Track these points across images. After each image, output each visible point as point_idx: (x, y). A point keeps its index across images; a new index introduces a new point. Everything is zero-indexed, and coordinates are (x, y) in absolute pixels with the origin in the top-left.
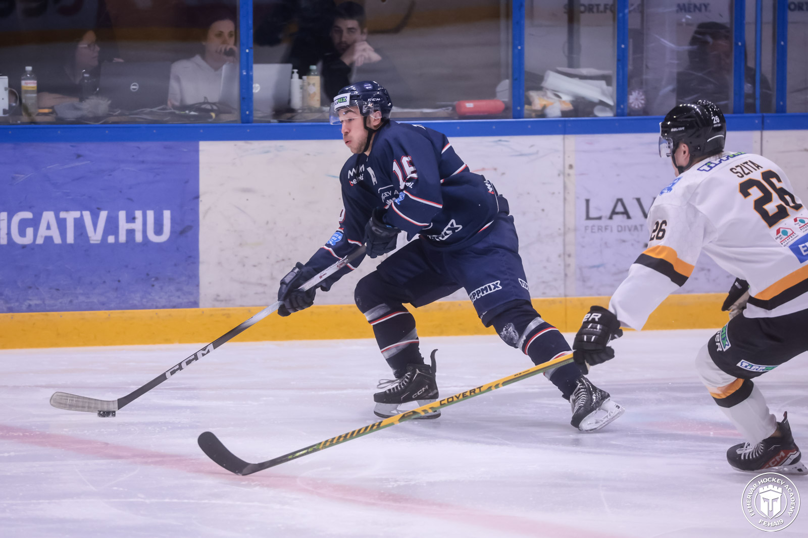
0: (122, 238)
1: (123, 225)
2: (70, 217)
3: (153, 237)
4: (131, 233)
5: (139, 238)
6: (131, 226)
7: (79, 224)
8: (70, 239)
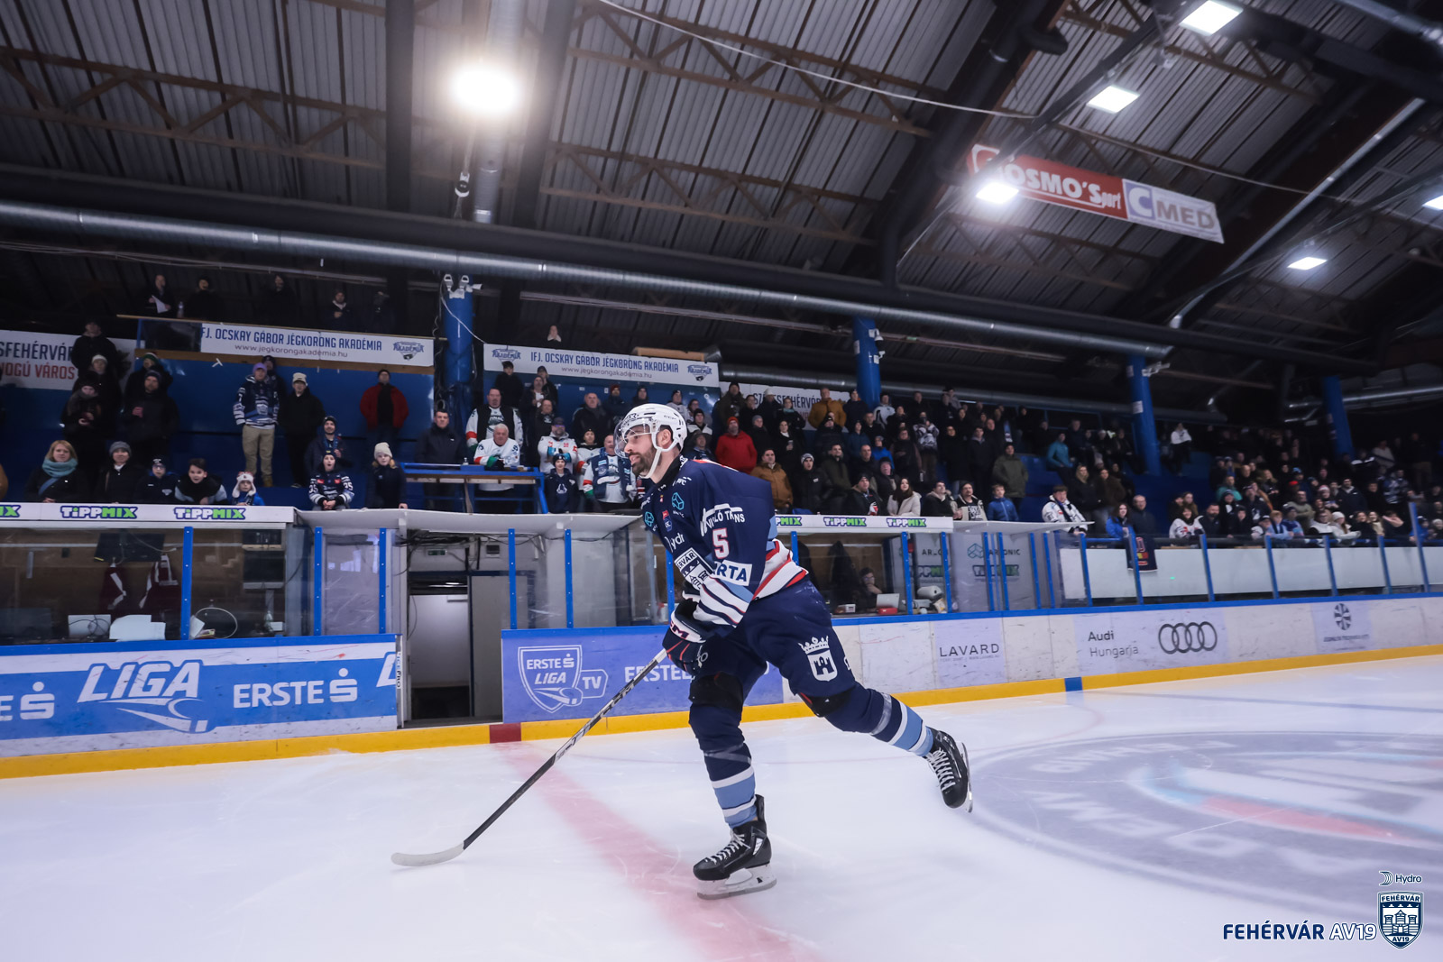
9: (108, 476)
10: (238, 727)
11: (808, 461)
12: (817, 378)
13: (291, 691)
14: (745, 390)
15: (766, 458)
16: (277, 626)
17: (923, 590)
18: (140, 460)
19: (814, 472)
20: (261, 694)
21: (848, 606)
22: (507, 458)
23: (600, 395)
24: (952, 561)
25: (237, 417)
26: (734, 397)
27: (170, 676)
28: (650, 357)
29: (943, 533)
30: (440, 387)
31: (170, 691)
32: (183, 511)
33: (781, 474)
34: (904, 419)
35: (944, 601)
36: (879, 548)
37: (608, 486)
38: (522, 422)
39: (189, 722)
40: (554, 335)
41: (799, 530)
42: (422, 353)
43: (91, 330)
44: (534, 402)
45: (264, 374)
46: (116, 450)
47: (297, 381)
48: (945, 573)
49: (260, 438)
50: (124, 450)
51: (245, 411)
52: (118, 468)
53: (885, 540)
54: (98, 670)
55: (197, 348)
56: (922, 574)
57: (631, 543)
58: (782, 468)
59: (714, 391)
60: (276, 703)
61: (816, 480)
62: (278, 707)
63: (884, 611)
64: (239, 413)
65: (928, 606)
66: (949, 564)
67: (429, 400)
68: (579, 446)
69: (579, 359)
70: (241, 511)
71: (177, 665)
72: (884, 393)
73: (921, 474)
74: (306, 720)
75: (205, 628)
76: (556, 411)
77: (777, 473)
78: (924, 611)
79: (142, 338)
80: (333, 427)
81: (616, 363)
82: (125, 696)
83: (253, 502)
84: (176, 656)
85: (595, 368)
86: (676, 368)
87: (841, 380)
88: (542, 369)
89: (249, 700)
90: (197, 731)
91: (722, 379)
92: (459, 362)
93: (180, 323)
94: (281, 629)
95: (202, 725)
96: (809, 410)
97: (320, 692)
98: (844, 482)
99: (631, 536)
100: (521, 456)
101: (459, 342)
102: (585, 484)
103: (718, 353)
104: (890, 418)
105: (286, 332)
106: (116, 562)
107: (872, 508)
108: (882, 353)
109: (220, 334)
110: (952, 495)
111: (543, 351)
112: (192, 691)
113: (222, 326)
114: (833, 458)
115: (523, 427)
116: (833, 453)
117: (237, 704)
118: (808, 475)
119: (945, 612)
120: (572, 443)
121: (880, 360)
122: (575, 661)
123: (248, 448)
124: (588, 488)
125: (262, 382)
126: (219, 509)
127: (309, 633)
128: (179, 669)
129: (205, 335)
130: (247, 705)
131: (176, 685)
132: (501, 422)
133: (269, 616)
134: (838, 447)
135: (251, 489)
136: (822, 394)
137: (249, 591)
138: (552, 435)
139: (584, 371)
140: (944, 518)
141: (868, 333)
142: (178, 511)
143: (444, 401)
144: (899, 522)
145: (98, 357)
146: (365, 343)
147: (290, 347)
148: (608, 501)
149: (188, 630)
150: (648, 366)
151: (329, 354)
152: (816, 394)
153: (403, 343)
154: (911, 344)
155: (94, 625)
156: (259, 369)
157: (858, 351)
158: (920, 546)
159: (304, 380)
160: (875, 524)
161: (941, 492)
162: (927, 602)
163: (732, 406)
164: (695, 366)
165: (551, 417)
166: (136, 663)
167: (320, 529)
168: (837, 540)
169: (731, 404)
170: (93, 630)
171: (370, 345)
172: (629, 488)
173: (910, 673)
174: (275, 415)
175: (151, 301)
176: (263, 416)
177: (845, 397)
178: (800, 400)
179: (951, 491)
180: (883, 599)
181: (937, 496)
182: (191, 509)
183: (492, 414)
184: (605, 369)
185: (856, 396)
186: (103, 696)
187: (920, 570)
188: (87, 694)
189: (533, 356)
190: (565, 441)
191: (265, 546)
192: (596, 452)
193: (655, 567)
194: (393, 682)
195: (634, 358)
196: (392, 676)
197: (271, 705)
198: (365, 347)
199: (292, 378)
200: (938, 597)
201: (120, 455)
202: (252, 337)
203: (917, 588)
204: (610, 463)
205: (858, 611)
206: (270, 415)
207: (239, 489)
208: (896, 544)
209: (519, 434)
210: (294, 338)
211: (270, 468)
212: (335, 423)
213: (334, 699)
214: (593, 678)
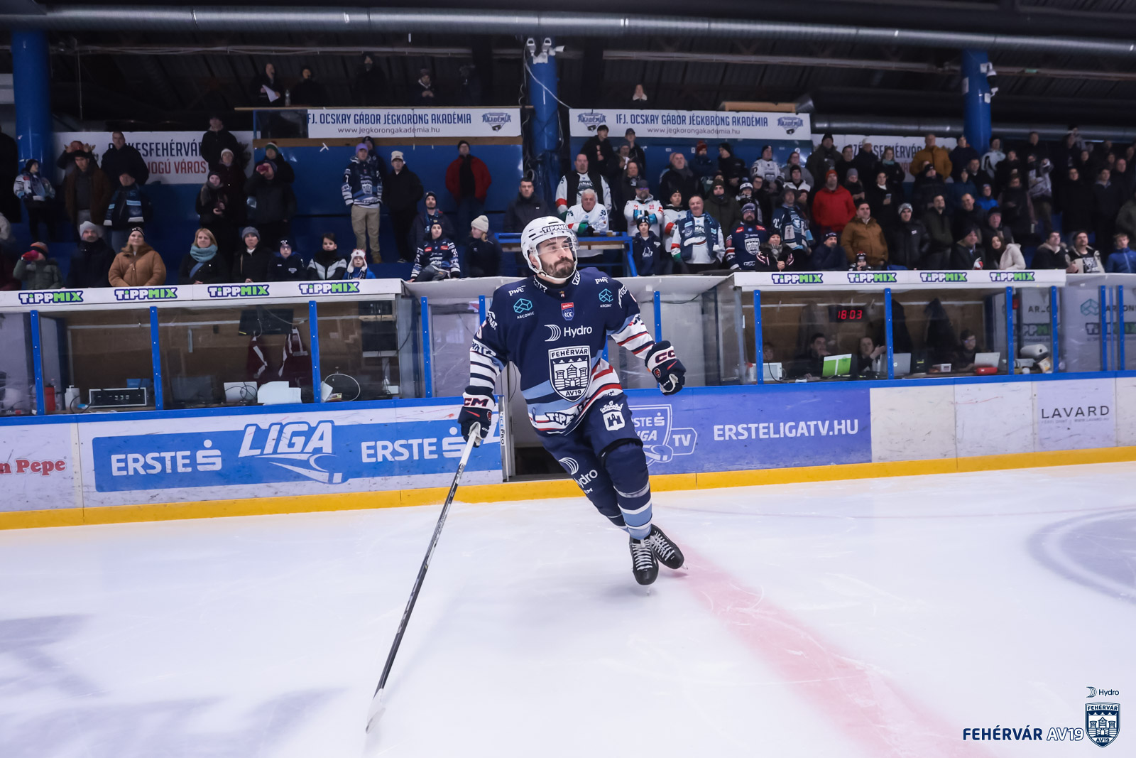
0: (836, 433)
1: (836, 427)
2: (812, 424)
3: (850, 432)
4: (840, 430)
5: (844, 432)
6: (840, 427)
7: (816, 427)
8: (812, 434)
9: (242, 259)
10: (367, 479)
11: (907, 210)
12: (919, 124)
13: (409, 447)
14: (840, 141)
15: (860, 213)
16: (394, 389)
17: (1027, 348)
18: (269, 242)
19: (912, 224)
20: (385, 450)
21: (943, 365)
22: (595, 223)
23: (688, 156)
24: (1061, 321)
25: (345, 198)
26: (827, 150)
27: (308, 434)
28: (738, 111)
29: (1053, 287)
30: (529, 157)
31: (309, 448)
32: (307, 286)
33: (877, 229)
34: (1015, 165)
35: (1050, 360)
36: (980, 305)
37: (694, 247)
38: (610, 187)
39: (328, 474)
40: (640, 95)
41: (893, 287)
42: (511, 124)
43: (215, 125)
44: (621, 164)
45: (366, 154)
46: (247, 235)
47: (395, 159)
48: (1053, 332)
49: (366, 218)
50: (254, 235)
51: (353, 192)
52: (250, 251)
53: (986, 297)
54: (251, 430)
55: (306, 134)
56: (1028, 332)
57: (720, 304)
58: (878, 222)
59: (805, 145)
60: (397, 458)
61: (914, 232)
62: (400, 462)
63: (983, 370)
64: (347, 194)
65: (1031, 365)
66: (1059, 321)
67: (518, 171)
68: (665, 208)
69: (665, 119)
70: (355, 284)
71: (313, 425)
72: (994, 136)
73: (1033, 226)
74: (423, 473)
75: (333, 392)
76: (642, 173)
77: (873, 228)
78: (1027, 371)
79: (258, 129)
80: (434, 202)
81: (702, 120)
82: (275, 452)
83: (365, 276)
84: (312, 417)
85: (681, 127)
86: (764, 122)
87: (945, 124)
88: (630, 131)
89: (375, 455)
90: (334, 482)
91: (814, 131)
92: (545, 129)
93: (288, 111)
94: (397, 392)
95: (338, 477)
96: (910, 160)
97: (434, 448)
98: (945, 236)
99: (719, 298)
100: (610, 222)
101: (545, 108)
102: (672, 248)
103: (811, 103)
104: (999, 164)
105: (382, 112)
106: (257, 335)
107: (977, 264)
108: (995, 90)
109: (324, 120)
110: (1067, 248)
111: (628, 113)
112: (328, 448)
113: (325, 111)
114: (934, 210)
115: (610, 192)
116: (936, 204)
117: (365, 460)
118: (906, 227)
119: (1050, 372)
120: (657, 204)
121: (992, 99)
122: (666, 420)
123: (358, 228)
124: (676, 252)
125: (365, 162)
126: (337, 284)
127: (422, 396)
128: (315, 428)
129: (311, 121)
130: (373, 460)
131: (314, 443)
132: (590, 187)
133: (387, 381)
134: (940, 198)
135: (364, 265)
136: (926, 141)
137: (368, 359)
138: (637, 198)
139: (670, 131)
140: (1056, 270)
141: (978, 68)
142: (302, 287)
143: (533, 171)
144: (1003, 276)
145: (226, 150)
146: (456, 116)
147: (387, 126)
148: (695, 262)
149: (319, 393)
150: (736, 121)
151: (423, 131)
152: (920, 142)
153: (491, 114)
154: (1030, 78)
155: (244, 391)
156: (362, 150)
157: (967, 90)
158: (1027, 302)
159: (401, 158)
160: (978, 278)
161: (1055, 243)
162: (1031, 362)
163: (826, 160)
164: (785, 118)
165: (637, 179)
166: (281, 424)
167: (425, 299)
168: (934, 297)
169: (822, 159)
170: (244, 395)
171: (460, 118)
172: (716, 248)
173: (1008, 434)
174: (379, 194)
175: (262, 91)
176: (368, 196)
177: (951, 143)
178: (898, 149)
179: (1067, 243)
180: (981, 358)
181: (1050, 247)
182: (313, 284)
183: (581, 179)
184: (692, 127)
185: (964, 142)
186: (257, 452)
187: (1025, 329)
188: (245, 451)
189: (619, 118)
190: (650, 203)
191: (379, 317)
192: (683, 215)
193: (744, 327)
194: (498, 439)
195: (721, 114)
196: (496, 434)
197: (393, 460)
198: (456, 121)
199: (391, 156)
200: (1043, 357)
201: (251, 240)
202: (352, 119)
203: (1020, 347)
204: (696, 224)
205: (955, 370)
206: (375, 194)
207: (353, 265)
208: (999, 301)
209: (608, 199)
210: (390, 117)
211: (378, 245)
212: (436, 198)
213: (447, 455)
214: (683, 436)
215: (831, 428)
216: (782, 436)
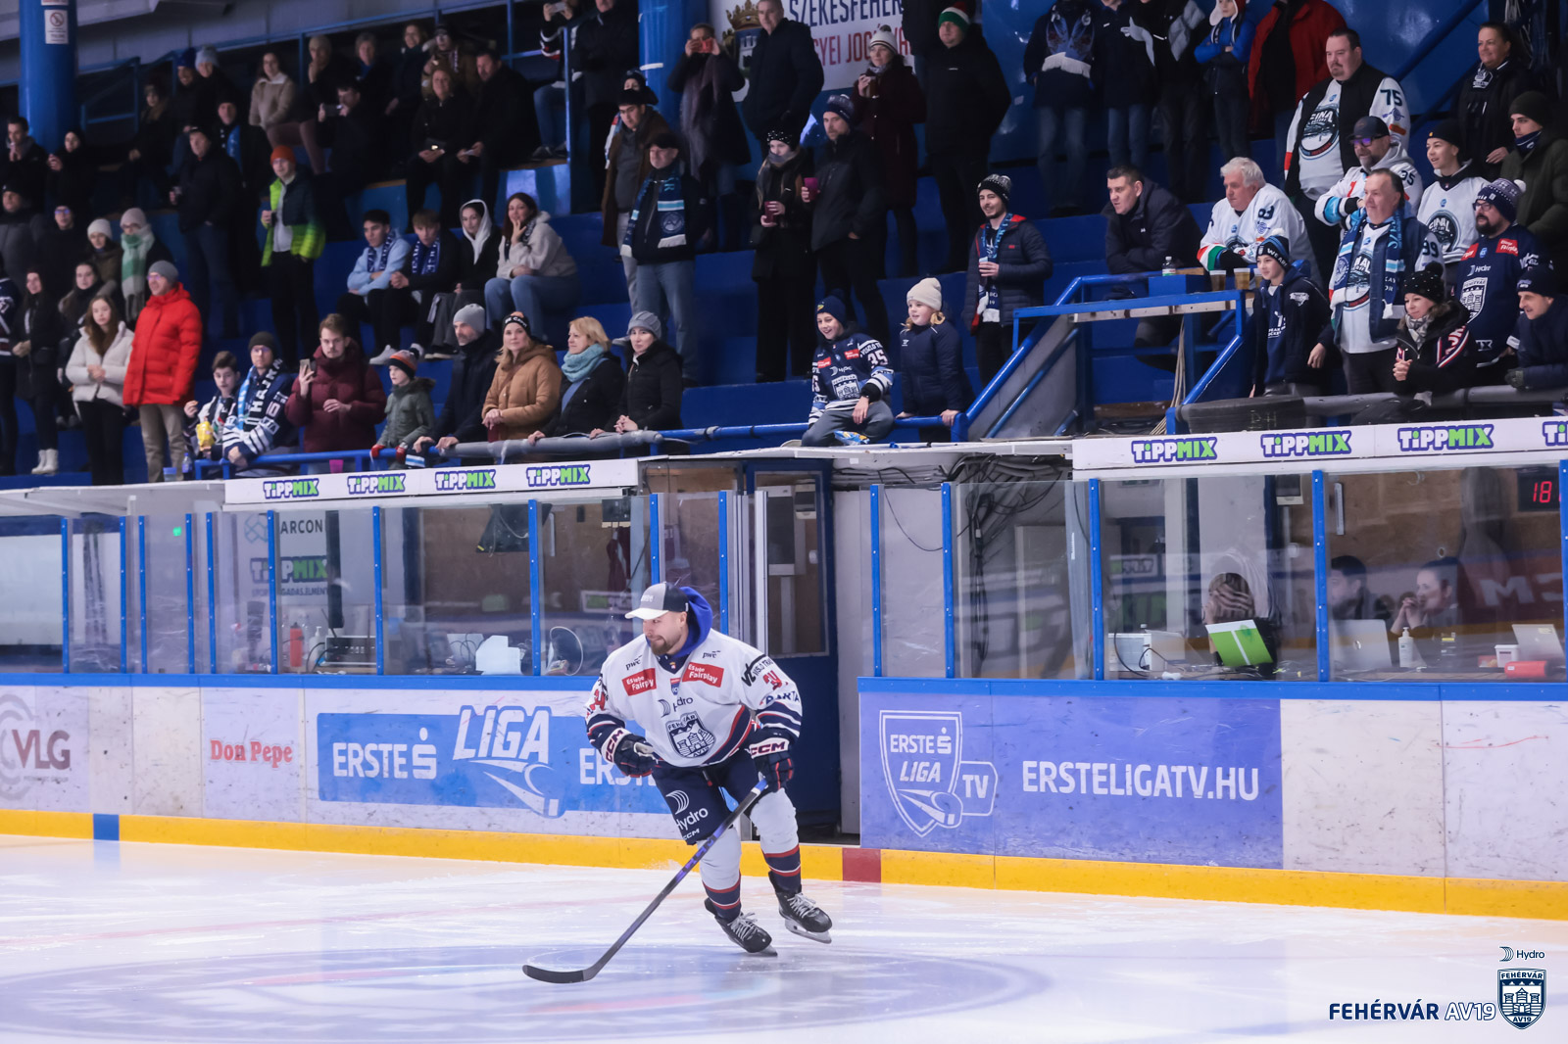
0: (1220, 795)
1: (1220, 782)
2: (1179, 770)
3: (1245, 796)
4: (1226, 789)
5: (1233, 795)
6: (1226, 782)
8: (1179, 794)
10: (585, 813)
31: (525, 752)
32: (534, 472)
39: (543, 799)
41: (1345, 464)
54: (467, 716)
70: (586, 470)
71: (529, 713)
82: (489, 757)
84: (530, 699)
89: (594, 773)
90: (549, 813)
95: (554, 805)
112: (544, 753)
117: (584, 779)
122: (953, 742)
126: (566, 468)
128: (532, 719)
130: (593, 780)
131: (530, 743)
142: (529, 473)
155: (462, 648)
166: (494, 708)
182: (540, 469)
186: (472, 753)
188: (461, 748)
214: (977, 778)
215: (1211, 784)
216: (1129, 793)
